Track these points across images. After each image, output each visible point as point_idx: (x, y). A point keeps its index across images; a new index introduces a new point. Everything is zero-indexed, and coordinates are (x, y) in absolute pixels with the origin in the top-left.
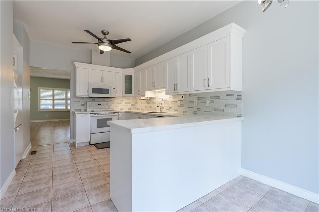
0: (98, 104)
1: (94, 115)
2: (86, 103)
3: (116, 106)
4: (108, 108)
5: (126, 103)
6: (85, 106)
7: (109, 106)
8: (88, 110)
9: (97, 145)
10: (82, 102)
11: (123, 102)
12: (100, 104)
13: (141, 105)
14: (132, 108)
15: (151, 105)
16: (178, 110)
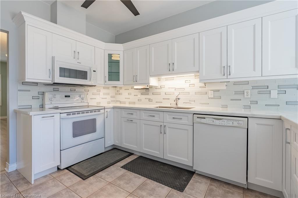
0: (66, 96)
1: (67, 115)
2: (43, 94)
3: (91, 99)
4: (82, 102)
5: (104, 94)
6: (41, 100)
7: (83, 99)
8: (47, 106)
9: (72, 167)
10: (35, 91)
11: (100, 93)
12: (69, 96)
13: (128, 96)
14: (112, 101)
15: (150, 96)
16: (208, 104)
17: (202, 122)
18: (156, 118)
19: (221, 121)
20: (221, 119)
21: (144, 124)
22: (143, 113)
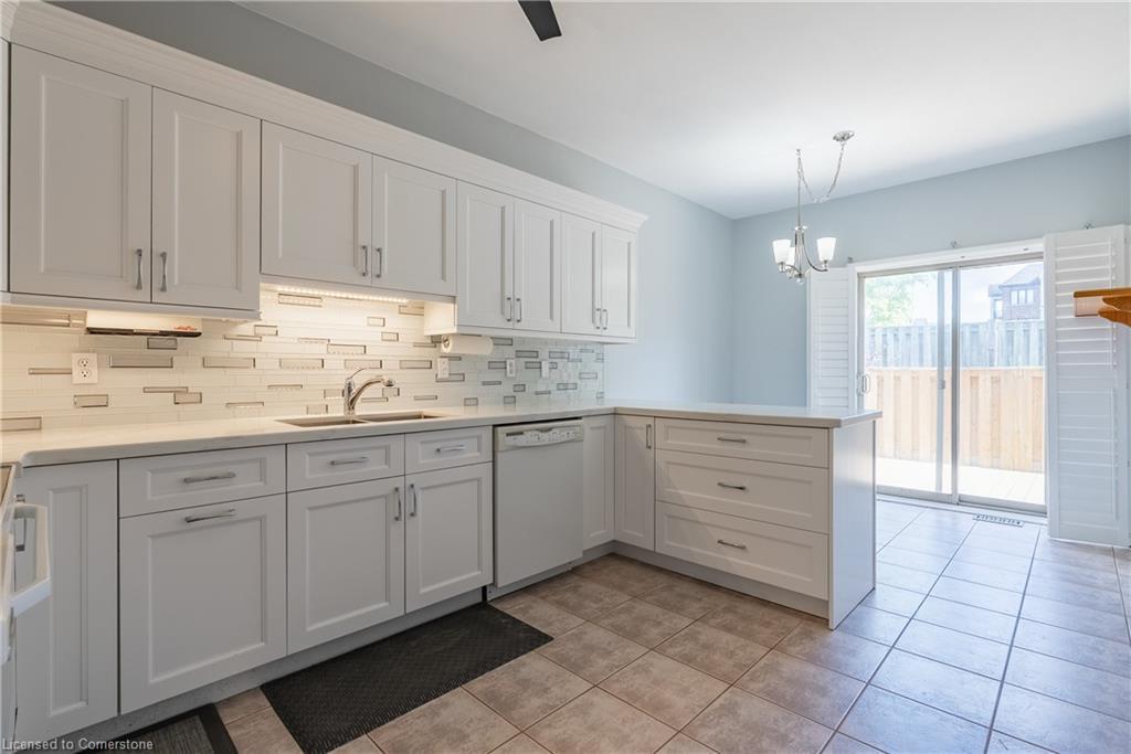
16: (437, 398)
17: (519, 444)
18: (375, 466)
19: (551, 433)
20: (550, 429)
21: (310, 509)
22: (307, 457)
